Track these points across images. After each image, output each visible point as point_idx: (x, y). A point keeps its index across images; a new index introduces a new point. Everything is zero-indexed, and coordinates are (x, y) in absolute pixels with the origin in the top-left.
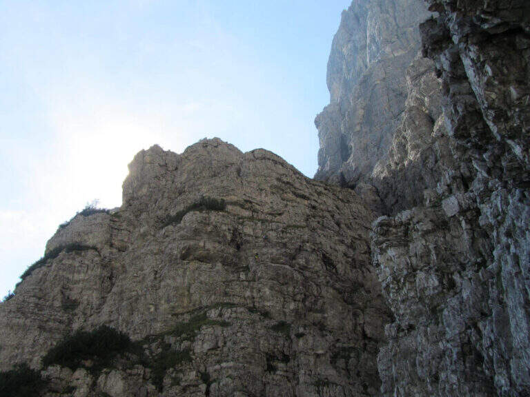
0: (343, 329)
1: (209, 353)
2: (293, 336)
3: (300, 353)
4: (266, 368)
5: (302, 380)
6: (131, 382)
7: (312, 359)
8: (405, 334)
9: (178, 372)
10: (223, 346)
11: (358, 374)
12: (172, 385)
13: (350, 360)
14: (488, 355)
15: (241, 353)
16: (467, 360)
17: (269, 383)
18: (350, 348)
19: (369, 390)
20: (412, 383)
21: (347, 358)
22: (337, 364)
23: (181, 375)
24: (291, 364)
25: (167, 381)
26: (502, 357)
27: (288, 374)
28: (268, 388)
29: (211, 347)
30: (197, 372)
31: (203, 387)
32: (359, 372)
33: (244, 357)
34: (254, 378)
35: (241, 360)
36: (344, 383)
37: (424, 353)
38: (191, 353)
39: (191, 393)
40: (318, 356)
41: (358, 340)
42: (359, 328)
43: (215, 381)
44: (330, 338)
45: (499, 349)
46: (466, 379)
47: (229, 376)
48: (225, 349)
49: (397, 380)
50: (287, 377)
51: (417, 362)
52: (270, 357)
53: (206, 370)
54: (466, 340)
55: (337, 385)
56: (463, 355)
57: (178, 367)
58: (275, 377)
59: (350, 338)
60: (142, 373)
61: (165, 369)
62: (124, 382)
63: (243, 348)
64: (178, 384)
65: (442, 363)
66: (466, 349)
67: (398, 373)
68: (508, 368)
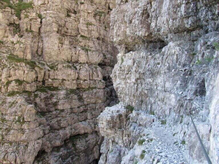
0: (100, 4)
1: (41, 6)
2: (79, 3)
3: (81, 11)
4: (66, 15)
5: (81, 22)
6: (6, 14)
7: (86, 14)
8: (124, 4)
9: (27, 12)
10: (48, 4)
11: (104, 23)
12: (25, 18)
13: (102, 17)
14: (152, 15)
15: (56, 8)
16: (144, 16)
17: (67, 21)
18: (102, 12)
19: (107, 29)
20: (122, 23)
21: (100, 16)
22: (96, 18)
23: (29, 14)
24: (77, 15)
25: (22, 16)
26: (156, 16)
27: (75, 19)
28: (67, 23)
29: (42, 3)
30: (36, 14)
31: (39, 20)
32: (104, 22)
33: (57, 9)
34: (61, 19)
35: (56, 10)
36: (97, 25)
37: (129, 12)
38: (33, 5)
39: (34, 22)
40: (89, 13)
41: (106, 9)
42: (107, 5)
43: (44, 18)
44: (95, 6)
45: (156, 13)
46: (141, 23)
47: (50, 17)
48: (49, 5)
49: (116, 21)
50: (75, 20)
51: (125, 15)
52: (69, 11)
53: (40, 13)
54: (145, 9)
55: (95, 25)
56: (143, 14)
57: (27, 10)
58: (70, 19)
59: (103, 8)
60: (10, 11)
61: (21, 10)
62: (2, 14)
63: (56, 5)
64: (28, 17)
65: (135, 16)
66: (145, 12)
67: (117, 18)
68: (157, 19)
